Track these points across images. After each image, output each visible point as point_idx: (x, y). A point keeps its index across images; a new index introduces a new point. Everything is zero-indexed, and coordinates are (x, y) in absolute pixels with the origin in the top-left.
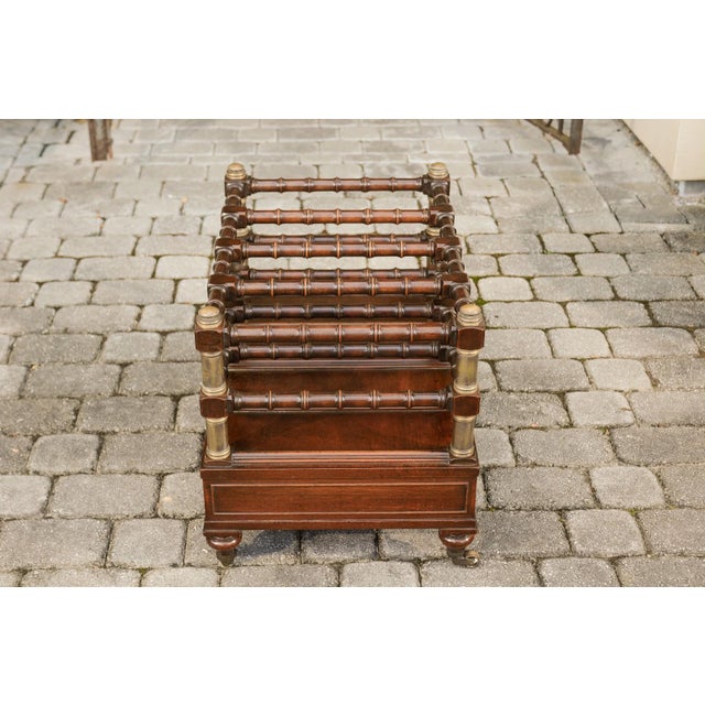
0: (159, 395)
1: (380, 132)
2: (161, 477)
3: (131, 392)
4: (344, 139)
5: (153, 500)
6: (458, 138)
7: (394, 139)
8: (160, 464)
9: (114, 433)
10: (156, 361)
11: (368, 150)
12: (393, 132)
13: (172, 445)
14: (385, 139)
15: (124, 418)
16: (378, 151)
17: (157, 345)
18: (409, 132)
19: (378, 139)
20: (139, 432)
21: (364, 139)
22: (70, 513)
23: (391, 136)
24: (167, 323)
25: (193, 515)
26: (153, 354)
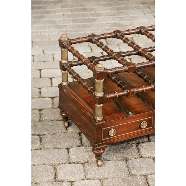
0: (57, 120)
1: (114, 19)
2: (68, 149)
3: (46, 120)
4: (100, 22)
5: (67, 157)
6: (146, 20)
7: (120, 22)
8: (67, 145)
9: (44, 135)
10: (52, 108)
11: (112, 26)
12: (119, 19)
13: (68, 137)
14: (117, 22)
15: (47, 129)
16: (116, 27)
17: (51, 102)
18: (125, 19)
19: (114, 22)
20: (54, 134)
21: (108, 22)
22: (37, 164)
23: (119, 20)
24: (52, 94)
25: (84, 162)
26: (50, 106)
